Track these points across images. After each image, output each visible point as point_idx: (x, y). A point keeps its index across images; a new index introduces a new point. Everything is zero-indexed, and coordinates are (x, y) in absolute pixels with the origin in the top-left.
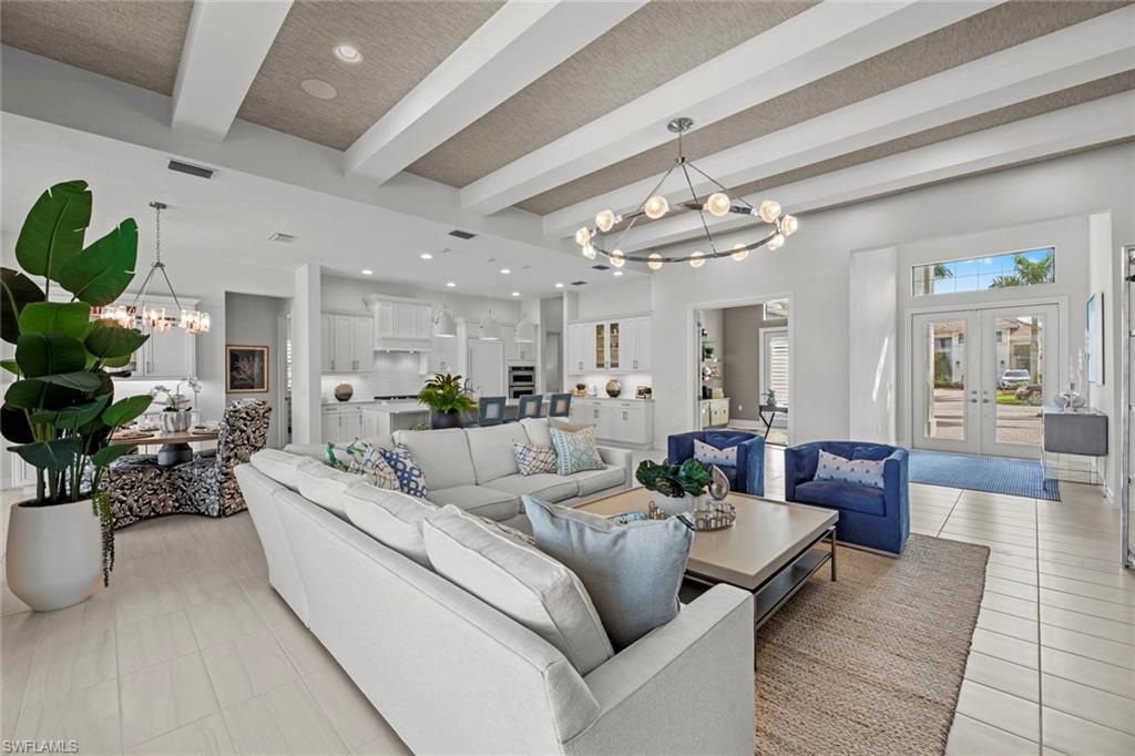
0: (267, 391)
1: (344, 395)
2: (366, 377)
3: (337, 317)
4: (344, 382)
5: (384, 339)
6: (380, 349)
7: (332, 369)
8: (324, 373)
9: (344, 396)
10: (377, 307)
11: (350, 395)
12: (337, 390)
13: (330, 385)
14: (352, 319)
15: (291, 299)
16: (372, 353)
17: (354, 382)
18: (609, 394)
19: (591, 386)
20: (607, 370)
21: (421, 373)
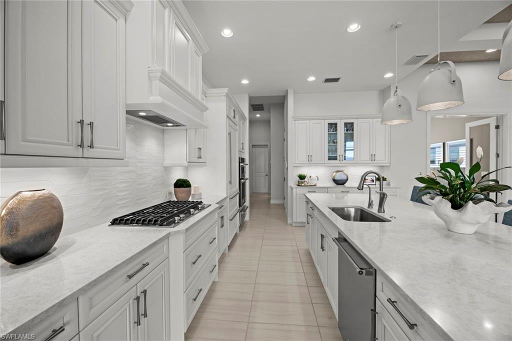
18: (335, 183)
19: (313, 175)
20: (340, 162)
21: (167, 163)
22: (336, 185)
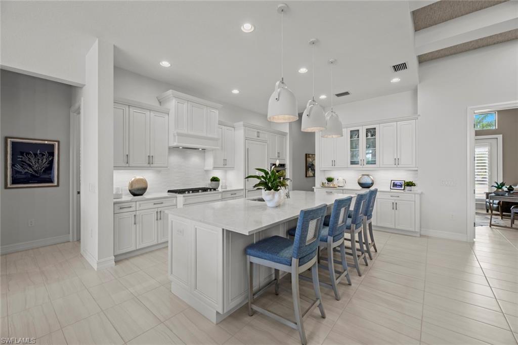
0: (58, 185)
1: (138, 189)
2: (159, 171)
3: (132, 109)
4: (138, 177)
5: (179, 135)
6: (175, 144)
7: (126, 163)
8: (117, 167)
9: (138, 191)
10: (172, 105)
11: (145, 189)
12: (132, 184)
13: (123, 180)
14: (148, 113)
15: (81, 88)
16: (167, 149)
17: (148, 176)
18: (361, 186)
19: (341, 179)
20: (361, 166)
21: (206, 168)
22: (361, 188)
